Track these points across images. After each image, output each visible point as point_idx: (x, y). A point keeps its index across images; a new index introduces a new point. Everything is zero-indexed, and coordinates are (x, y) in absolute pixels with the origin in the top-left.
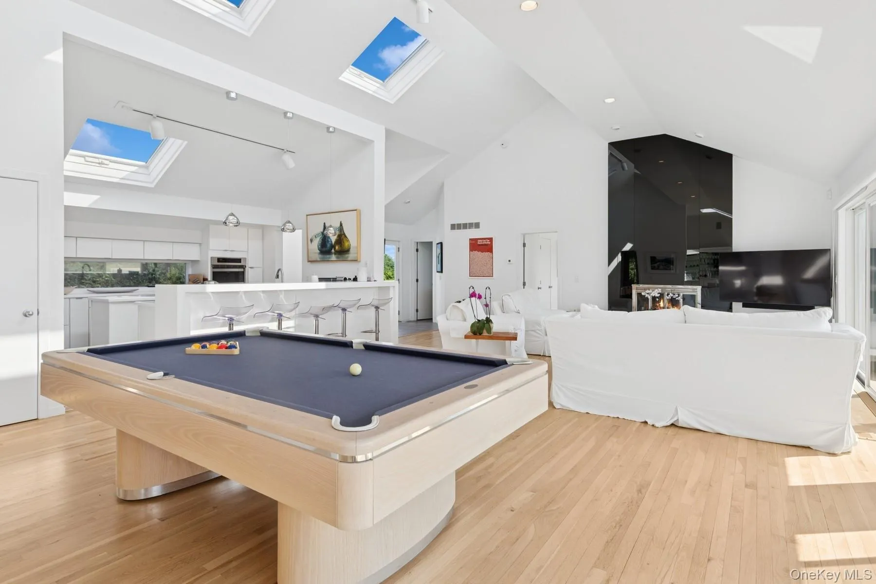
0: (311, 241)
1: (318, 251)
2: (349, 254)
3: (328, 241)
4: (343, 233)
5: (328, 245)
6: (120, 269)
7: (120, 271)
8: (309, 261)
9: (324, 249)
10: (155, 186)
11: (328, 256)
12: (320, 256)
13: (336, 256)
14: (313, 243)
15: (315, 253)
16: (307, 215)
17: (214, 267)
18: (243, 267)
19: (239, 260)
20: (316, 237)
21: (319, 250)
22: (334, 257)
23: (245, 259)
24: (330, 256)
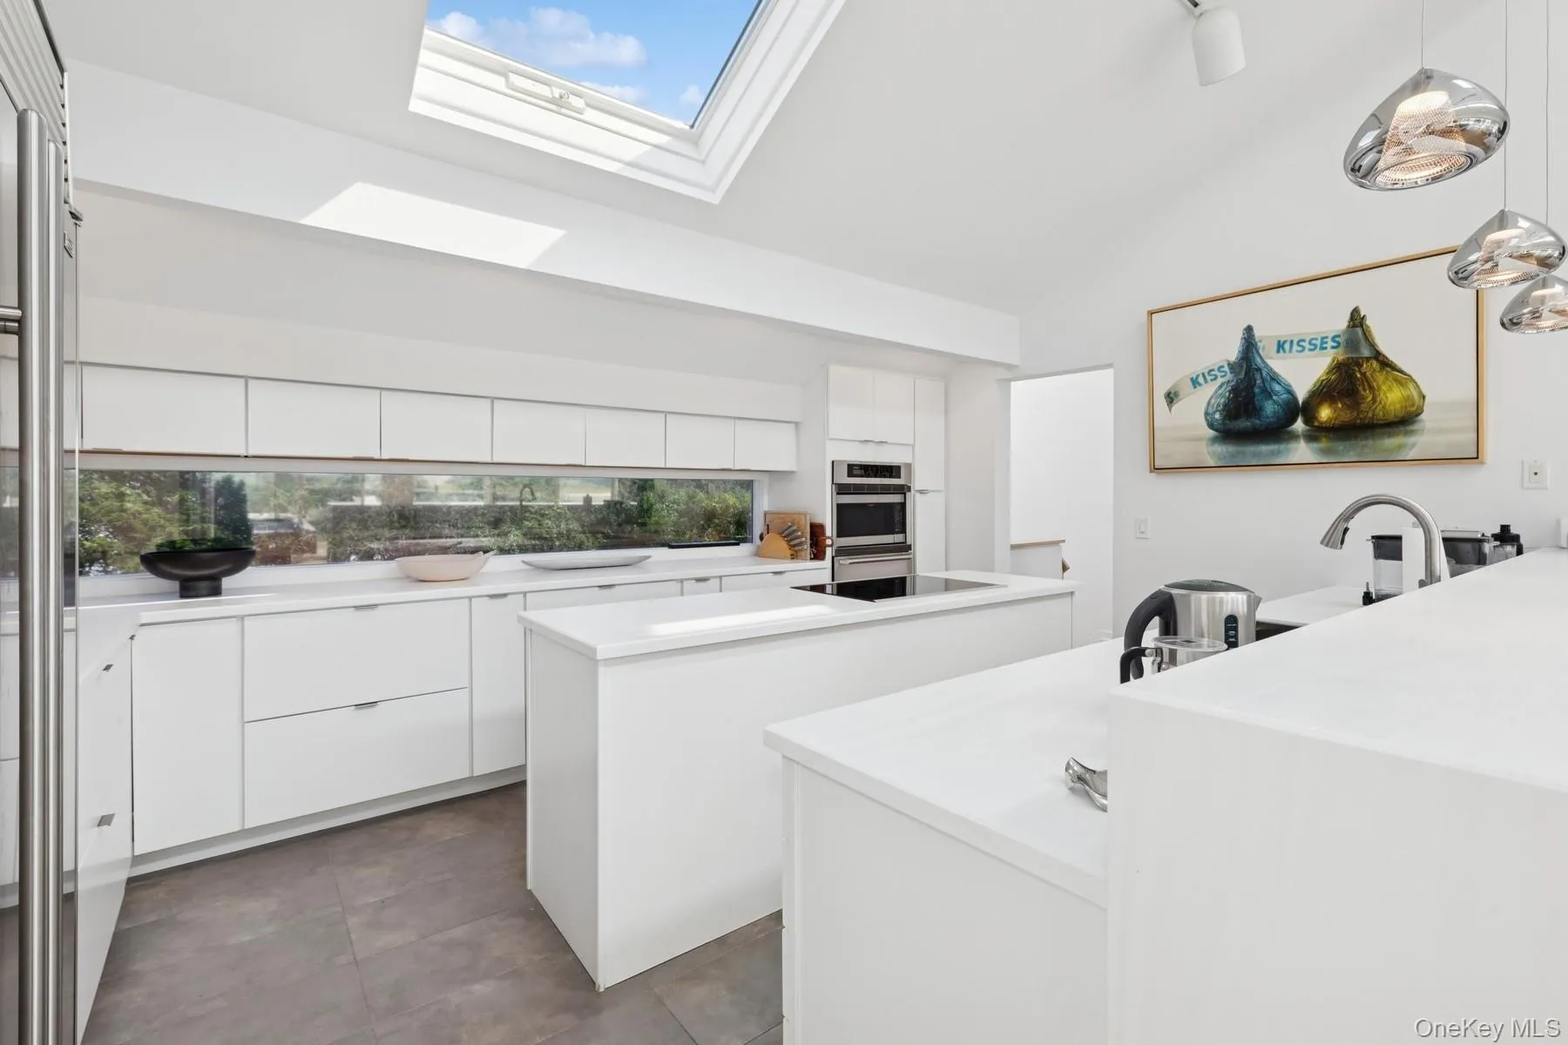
0: (1171, 398)
1: (1212, 433)
2: (1412, 433)
3: (1268, 394)
4: (1366, 352)
5: (1269, 408)
6: (588, 496)
7: (588, 500)
8: (1155, 469)
9: (1244, 424)
10: (723, 200)
11: (1273, 447)
12: (1220, 449)
13: (1316, 445)
14: (1175, 407)
15: (1199, 439)
16: (1151, 313)
17: (842, 489)
18: (903, 490)
19: (890, 471)
20: (1195, 382)
21: (1211, 426)
22: (1302, 451)
23: (909, 466)
24: (1282, 447)
